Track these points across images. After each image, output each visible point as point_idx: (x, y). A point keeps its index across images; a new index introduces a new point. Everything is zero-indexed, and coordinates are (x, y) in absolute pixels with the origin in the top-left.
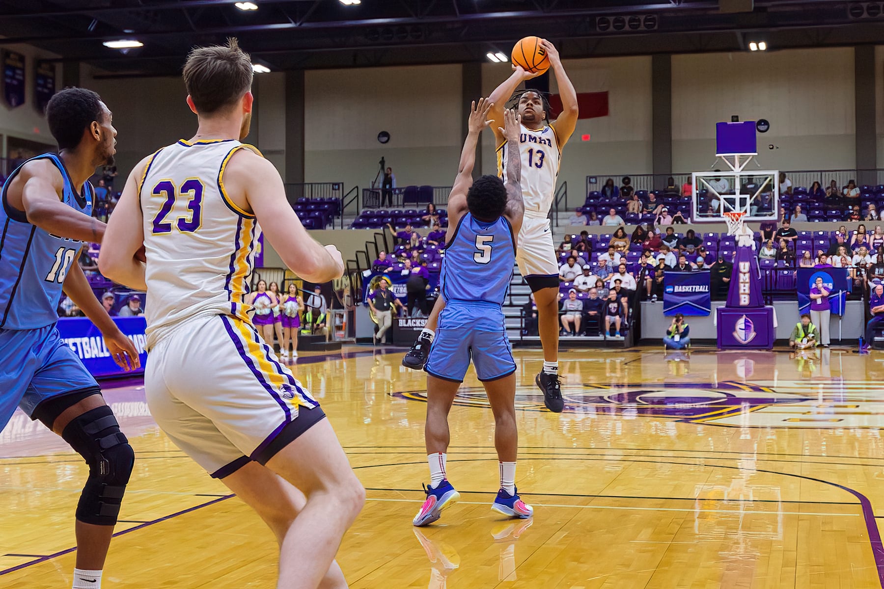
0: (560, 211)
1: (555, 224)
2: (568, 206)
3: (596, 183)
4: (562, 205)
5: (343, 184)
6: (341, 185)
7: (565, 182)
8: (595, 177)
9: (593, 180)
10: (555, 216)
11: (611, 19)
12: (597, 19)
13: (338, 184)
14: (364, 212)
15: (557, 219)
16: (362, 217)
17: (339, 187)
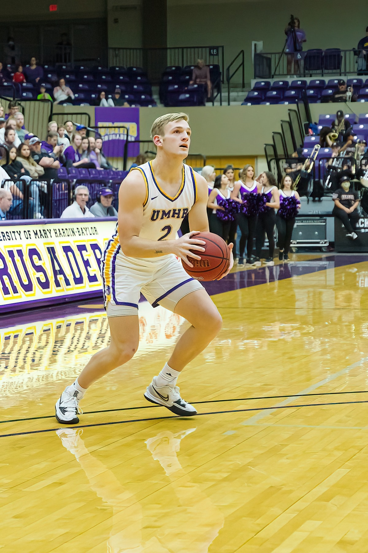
5: (223, 47)
6: (220, 50)
13: (217, 48)
14: (257, 83)
16: (255, 89)
17: (217, 51)
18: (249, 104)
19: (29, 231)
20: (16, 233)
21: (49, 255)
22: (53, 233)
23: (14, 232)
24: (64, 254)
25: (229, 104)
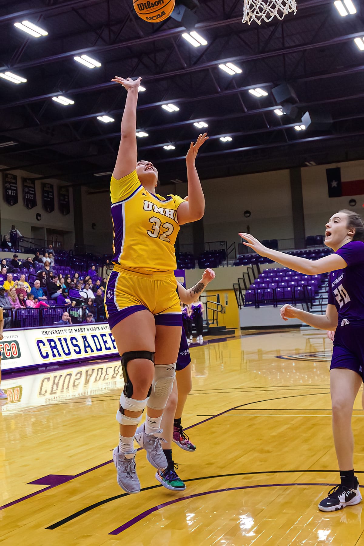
5: (226, 241)
14: (240, 256)
16: (238, 259)
17: (224, 243)
18: (234, 266)
19: (71, 330)
20: (64, 331)
21: (83, 340)
22: (86, 330)
23: (63, 330)
24: (92, 339)
25: (228, 266)
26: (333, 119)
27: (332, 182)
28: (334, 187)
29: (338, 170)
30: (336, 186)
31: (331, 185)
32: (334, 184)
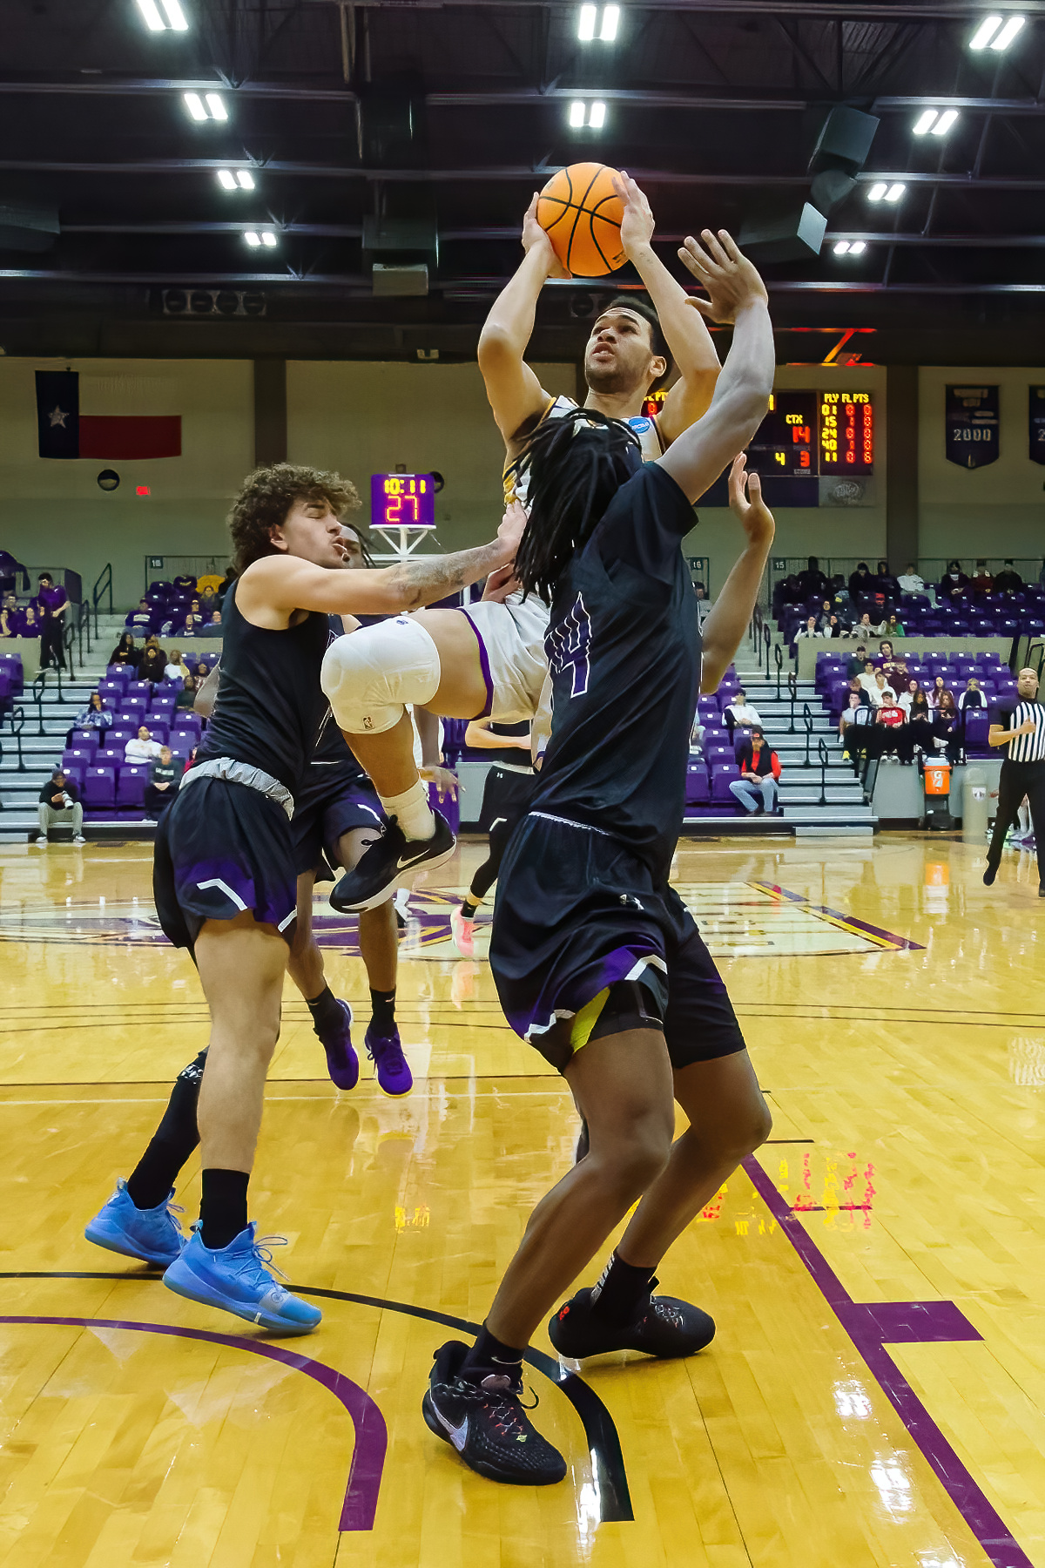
0: (99, 614)
1: (92, 634)
2: (114, 606)
3: (161, 567)
4: (104, 603)
7: (109, 566)
8: (160, 558)
9: (157, 563)
10: (92, 622)
11: (189, 294)
12: (165, 292)
15: (96, 626)
26: (62, 222)
27: (52, 410)
28: (59, 426)
29: (71, 378)
30: (62, 423)
31: (49, 420)
32: (58, 418)
